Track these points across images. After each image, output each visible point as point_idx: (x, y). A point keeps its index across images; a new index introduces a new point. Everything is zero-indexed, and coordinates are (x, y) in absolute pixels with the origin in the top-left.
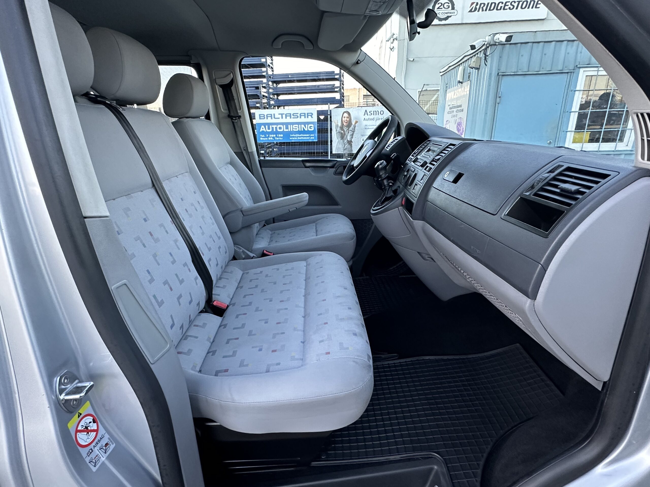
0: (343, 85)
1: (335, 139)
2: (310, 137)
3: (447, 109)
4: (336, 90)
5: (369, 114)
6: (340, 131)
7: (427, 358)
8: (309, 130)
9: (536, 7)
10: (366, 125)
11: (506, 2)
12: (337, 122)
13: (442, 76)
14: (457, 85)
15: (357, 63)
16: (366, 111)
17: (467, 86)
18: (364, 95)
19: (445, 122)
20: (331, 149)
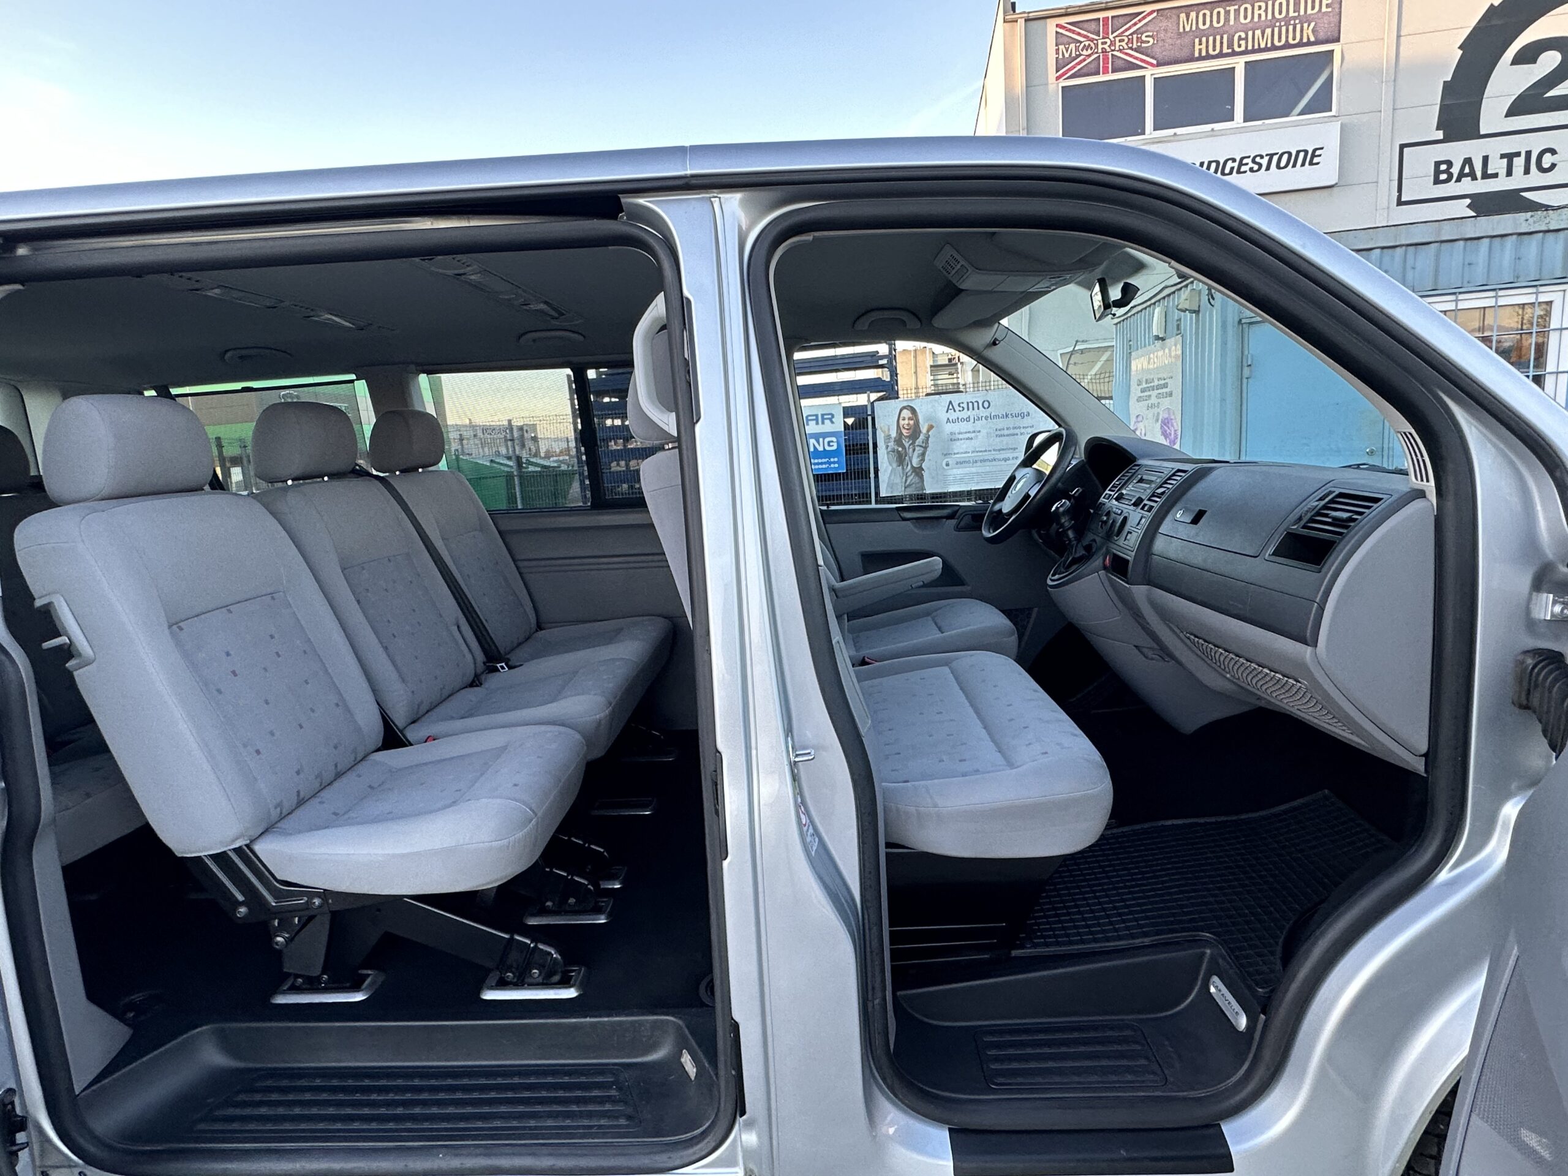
0: (895, 350)
1: (885, 465)
2: (830, 463)
3: (1135, 391)
4: (881, 362)
5: (957, 408)
6: (896, 447)
7: (1169, 823)
8: (827, 448)
9: (1311, 163)
10: (951, 433)
11: (1242, 159)
12: (886, 430)
13: (1116, 324)
14: (1154, 343)
15: (994, 344)
16: (951, 402)
17: (1176, 345)
18: (931, 366)
19: (1133, 419)
20: (877, 487)
